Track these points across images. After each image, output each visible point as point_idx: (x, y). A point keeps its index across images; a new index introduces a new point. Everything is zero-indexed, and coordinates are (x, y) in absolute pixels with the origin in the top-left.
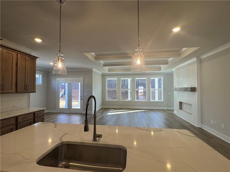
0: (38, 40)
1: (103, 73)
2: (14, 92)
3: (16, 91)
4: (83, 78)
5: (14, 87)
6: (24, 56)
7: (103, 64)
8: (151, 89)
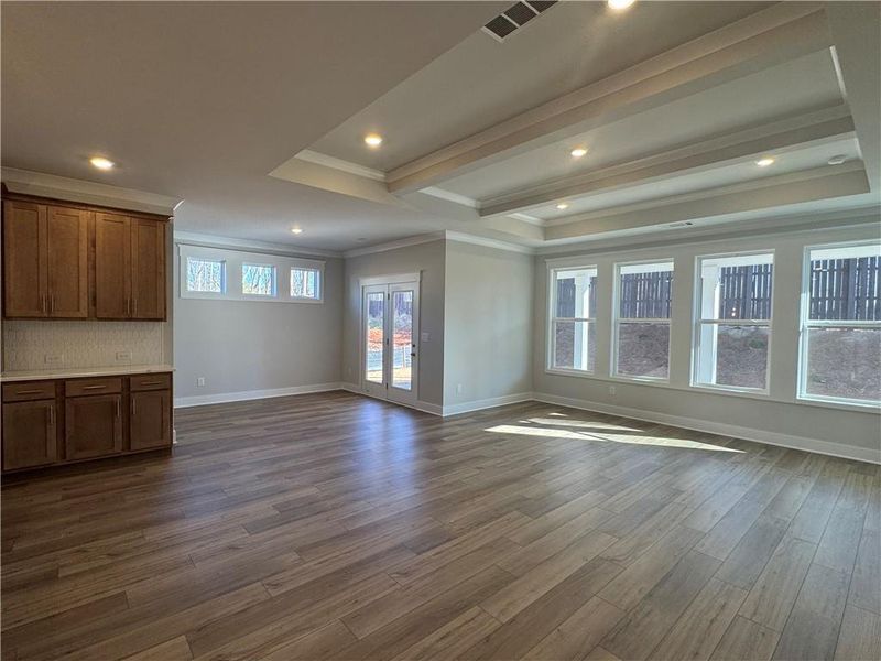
2: (86, 315)
3: (95, 316)
4: (418, 275)
7: (479, 207)
8: (805, 321)
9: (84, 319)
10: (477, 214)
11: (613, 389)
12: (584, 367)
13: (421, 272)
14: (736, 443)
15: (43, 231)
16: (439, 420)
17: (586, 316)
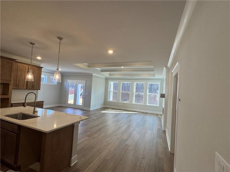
0: (39, 58)
1: (107, 77)
2: (25, 88)
3: (27, 88)
4: (85, 81)
5: (25, 86)
6: (33, 67)
7: (101, 70)
8: (148, 94)
9: (24, 89)
10: (100, 71)
11: (120, 104)
12: (112, 100)
13: (86, 81)
14: (139, 112)
15: (19, 69)
16: (89, 111)
17: (112, 90)
